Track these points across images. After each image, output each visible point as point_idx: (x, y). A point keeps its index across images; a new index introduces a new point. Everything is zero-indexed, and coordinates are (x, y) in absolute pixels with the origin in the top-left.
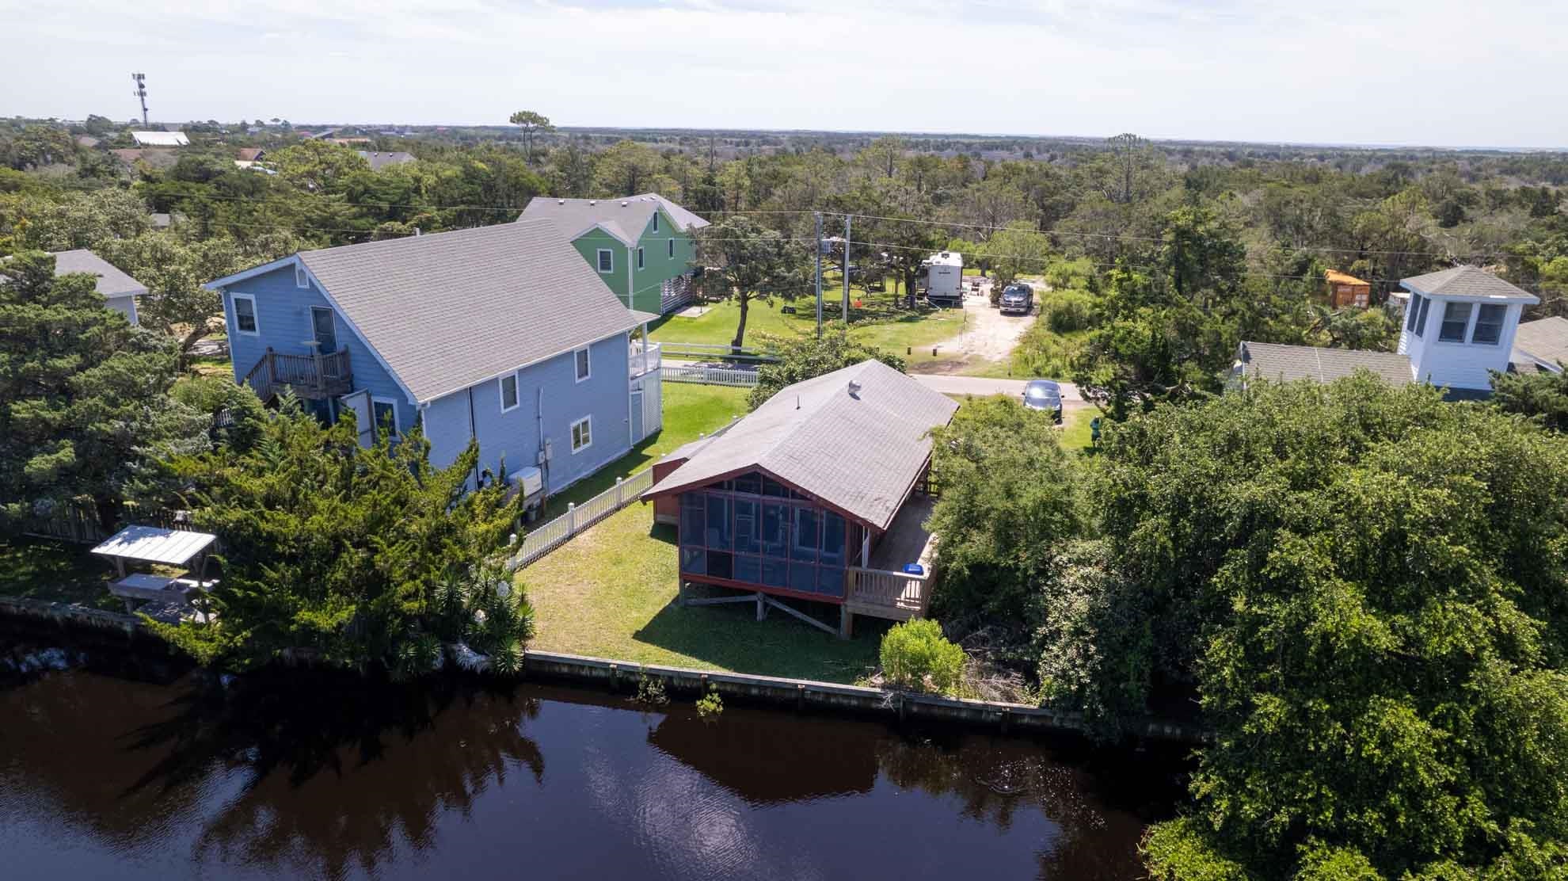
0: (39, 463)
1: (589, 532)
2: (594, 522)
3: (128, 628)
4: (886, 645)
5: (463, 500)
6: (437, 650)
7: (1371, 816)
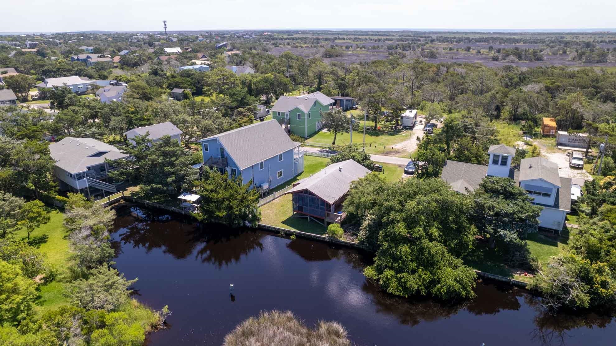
0: (169, 180)
1: (278, 198)
2: (280, 196)
3: (183, 213)
4: (329, 228)
5: (249, 191)
6: (242, 222)
7: (396, 264)
